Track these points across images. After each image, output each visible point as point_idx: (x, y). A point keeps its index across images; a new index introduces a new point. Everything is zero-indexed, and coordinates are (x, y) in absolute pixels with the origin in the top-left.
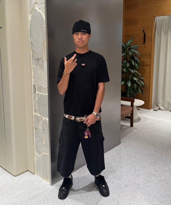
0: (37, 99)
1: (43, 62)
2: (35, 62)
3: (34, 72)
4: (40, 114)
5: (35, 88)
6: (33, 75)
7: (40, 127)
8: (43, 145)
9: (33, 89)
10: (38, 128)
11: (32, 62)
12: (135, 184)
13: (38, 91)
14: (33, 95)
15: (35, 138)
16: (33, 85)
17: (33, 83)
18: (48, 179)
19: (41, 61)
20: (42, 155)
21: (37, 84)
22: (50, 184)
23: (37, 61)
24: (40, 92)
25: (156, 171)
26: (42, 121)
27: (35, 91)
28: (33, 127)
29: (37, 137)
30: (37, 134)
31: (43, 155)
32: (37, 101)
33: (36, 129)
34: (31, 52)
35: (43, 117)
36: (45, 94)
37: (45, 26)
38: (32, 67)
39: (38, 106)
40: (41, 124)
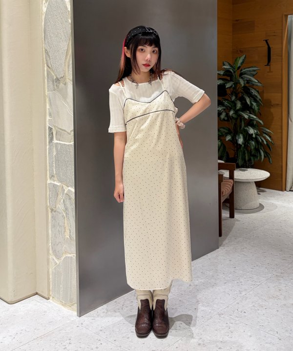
0: (55, 154)
1: (65, 84)
2: (52, 86)
3: (50, 104)
5: (52, 133)
6: (49, 109)
7: (60, 207)
9: (47, 136)
10: (55, 208)
11: (46, 87)
13: (57, 139)
14: (48, 147)
15: (52, 228)
16: (47, 128)
17: (48, 125)
18: (73, 305)
19: (63, 84)
20: (63, 258)
21: (55, 126)
22: (76, 314)
23: (55, 84)
24: (59, 141)
26: (63, 194)
27: (51, 139)
28: (47, 207)
29: (54, 226)
30: (54, 221)
32: (55, 157)
33: (52, 210)
34: (46, 69)
35: (65, 187)
36: (69, 144)
37: (70, 21)
38: (46, 94)
39: (56, 167)
40: (62, 201)
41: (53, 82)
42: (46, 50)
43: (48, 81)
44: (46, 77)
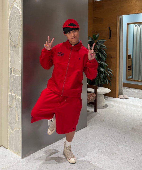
0: (12, 80)
1: (18, 48)
2: (12, 49)
3: (11, 57)
4: (14, 93)
5: (11, 71)
6: (10, 59)
7: (14, 105)
8: (16, 121)
9: (9, 72)
10: (12, 106)
11: (9, 49)
13: (13, 74)
14: (9, 77)
15: (10, 115)
16: (9, 68)
17: (9, 67)
18: (19, 153)
19: (17, 48)
20: (14, 130)
21: (13, 68)
22: (20, 157)
23: (14, 48)
24: (15, 74)
25: (118, 150)
26: (16, 100)
27: (11, 73)
28: (8, 105)
29: (11, 114)
30: (11, 112)
32: (12, 82)
33: (10, 107)
34: (9, 41)
35: (16, 96)
36: (19, 76)
37: (21, 19)
38: (9, 52)
39: (13, 87)
40: (15, 103)
41: (13, 47)
42: (10, 32)
43: (10, 46)
44: (10, 45)
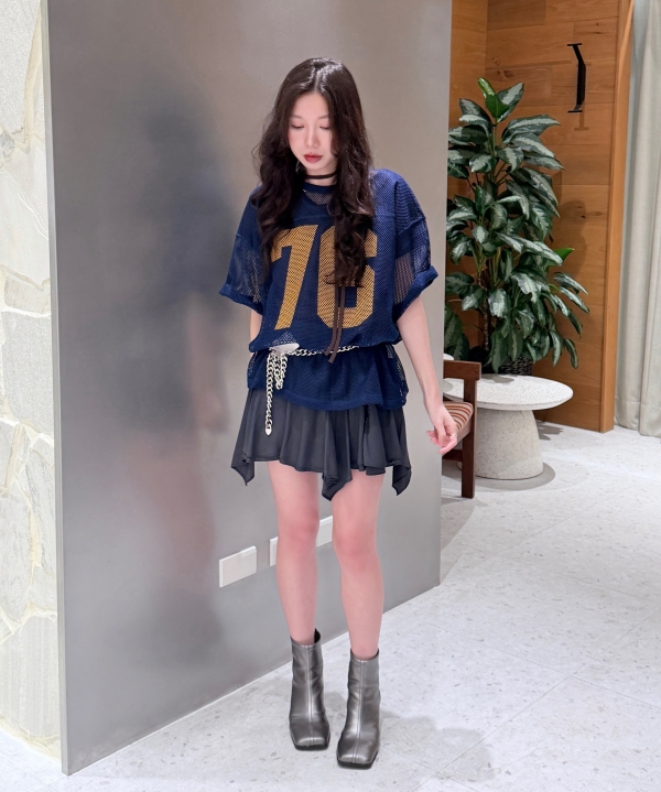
4: (17, 414)
7: (19, 483)
8: (29, 571)
12: (487, 768)
18: (52, 741)
20: (24, 620)
22: (60, 765)
25: (601, 709)
31: (30, 620)
35: (30, 431)
40: (23, 468)
